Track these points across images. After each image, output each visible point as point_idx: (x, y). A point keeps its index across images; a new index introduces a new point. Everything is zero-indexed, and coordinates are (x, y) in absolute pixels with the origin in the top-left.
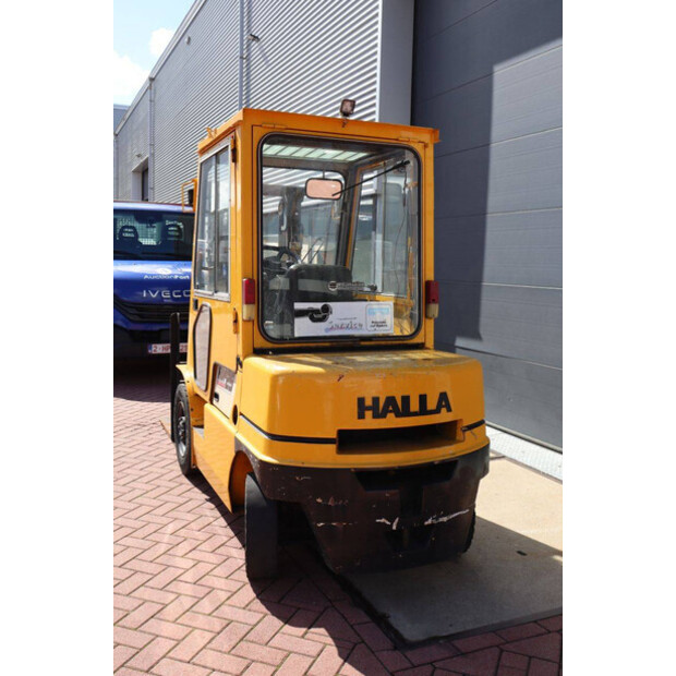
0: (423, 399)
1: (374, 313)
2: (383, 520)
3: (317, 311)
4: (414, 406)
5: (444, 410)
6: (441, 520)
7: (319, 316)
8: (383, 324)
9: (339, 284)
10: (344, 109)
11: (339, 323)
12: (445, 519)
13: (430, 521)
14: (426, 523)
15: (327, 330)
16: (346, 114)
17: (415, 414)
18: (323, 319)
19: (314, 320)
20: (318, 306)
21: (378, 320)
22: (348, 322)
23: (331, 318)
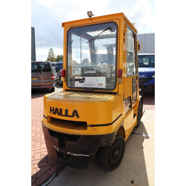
0: (67, 111)
1: (99, 81)
2: (55, 146)
3: (81, 80)
4: (64, 113)
5: (75, 117)
6: (73, 154)
7: (82, 81)
8: (102, 84)
9: (88, 71)
10: (89, 15)
11: (88, 83)
12: (76, 155)
13: (69, 153)
14: (67, 153)
15: (84, 85)
16: (90, 16)
17: (63, 115)
18: (83, 82)
19: (80, 82)
20: (81, 78)
21: (100, 83)
22: (90, 83)
23: (85, 82)
